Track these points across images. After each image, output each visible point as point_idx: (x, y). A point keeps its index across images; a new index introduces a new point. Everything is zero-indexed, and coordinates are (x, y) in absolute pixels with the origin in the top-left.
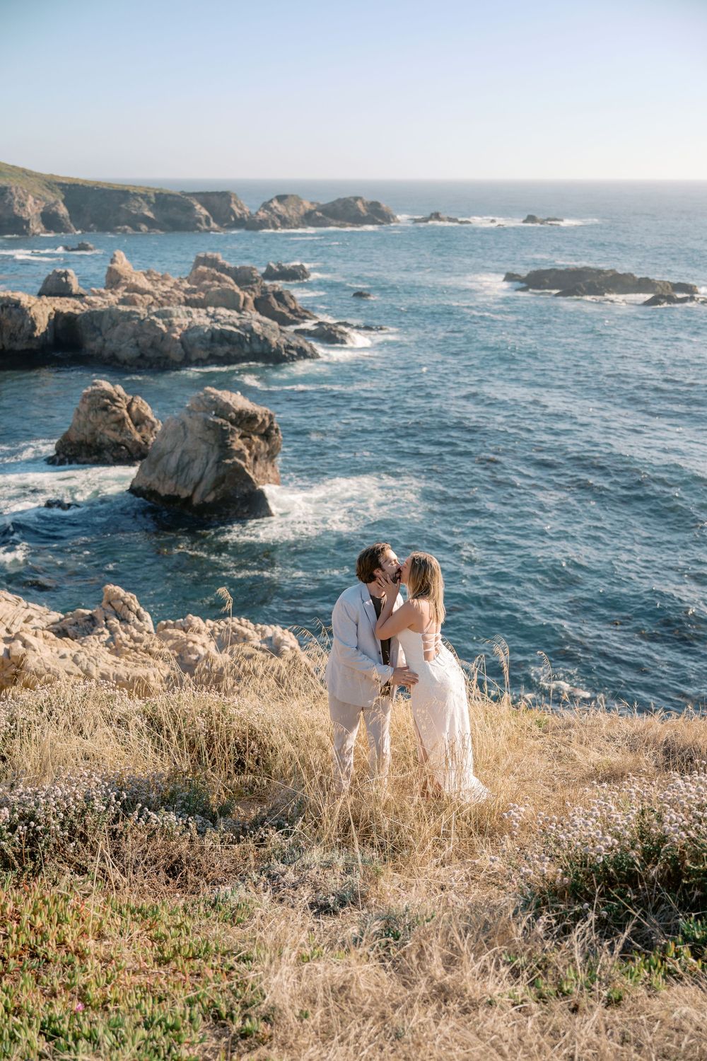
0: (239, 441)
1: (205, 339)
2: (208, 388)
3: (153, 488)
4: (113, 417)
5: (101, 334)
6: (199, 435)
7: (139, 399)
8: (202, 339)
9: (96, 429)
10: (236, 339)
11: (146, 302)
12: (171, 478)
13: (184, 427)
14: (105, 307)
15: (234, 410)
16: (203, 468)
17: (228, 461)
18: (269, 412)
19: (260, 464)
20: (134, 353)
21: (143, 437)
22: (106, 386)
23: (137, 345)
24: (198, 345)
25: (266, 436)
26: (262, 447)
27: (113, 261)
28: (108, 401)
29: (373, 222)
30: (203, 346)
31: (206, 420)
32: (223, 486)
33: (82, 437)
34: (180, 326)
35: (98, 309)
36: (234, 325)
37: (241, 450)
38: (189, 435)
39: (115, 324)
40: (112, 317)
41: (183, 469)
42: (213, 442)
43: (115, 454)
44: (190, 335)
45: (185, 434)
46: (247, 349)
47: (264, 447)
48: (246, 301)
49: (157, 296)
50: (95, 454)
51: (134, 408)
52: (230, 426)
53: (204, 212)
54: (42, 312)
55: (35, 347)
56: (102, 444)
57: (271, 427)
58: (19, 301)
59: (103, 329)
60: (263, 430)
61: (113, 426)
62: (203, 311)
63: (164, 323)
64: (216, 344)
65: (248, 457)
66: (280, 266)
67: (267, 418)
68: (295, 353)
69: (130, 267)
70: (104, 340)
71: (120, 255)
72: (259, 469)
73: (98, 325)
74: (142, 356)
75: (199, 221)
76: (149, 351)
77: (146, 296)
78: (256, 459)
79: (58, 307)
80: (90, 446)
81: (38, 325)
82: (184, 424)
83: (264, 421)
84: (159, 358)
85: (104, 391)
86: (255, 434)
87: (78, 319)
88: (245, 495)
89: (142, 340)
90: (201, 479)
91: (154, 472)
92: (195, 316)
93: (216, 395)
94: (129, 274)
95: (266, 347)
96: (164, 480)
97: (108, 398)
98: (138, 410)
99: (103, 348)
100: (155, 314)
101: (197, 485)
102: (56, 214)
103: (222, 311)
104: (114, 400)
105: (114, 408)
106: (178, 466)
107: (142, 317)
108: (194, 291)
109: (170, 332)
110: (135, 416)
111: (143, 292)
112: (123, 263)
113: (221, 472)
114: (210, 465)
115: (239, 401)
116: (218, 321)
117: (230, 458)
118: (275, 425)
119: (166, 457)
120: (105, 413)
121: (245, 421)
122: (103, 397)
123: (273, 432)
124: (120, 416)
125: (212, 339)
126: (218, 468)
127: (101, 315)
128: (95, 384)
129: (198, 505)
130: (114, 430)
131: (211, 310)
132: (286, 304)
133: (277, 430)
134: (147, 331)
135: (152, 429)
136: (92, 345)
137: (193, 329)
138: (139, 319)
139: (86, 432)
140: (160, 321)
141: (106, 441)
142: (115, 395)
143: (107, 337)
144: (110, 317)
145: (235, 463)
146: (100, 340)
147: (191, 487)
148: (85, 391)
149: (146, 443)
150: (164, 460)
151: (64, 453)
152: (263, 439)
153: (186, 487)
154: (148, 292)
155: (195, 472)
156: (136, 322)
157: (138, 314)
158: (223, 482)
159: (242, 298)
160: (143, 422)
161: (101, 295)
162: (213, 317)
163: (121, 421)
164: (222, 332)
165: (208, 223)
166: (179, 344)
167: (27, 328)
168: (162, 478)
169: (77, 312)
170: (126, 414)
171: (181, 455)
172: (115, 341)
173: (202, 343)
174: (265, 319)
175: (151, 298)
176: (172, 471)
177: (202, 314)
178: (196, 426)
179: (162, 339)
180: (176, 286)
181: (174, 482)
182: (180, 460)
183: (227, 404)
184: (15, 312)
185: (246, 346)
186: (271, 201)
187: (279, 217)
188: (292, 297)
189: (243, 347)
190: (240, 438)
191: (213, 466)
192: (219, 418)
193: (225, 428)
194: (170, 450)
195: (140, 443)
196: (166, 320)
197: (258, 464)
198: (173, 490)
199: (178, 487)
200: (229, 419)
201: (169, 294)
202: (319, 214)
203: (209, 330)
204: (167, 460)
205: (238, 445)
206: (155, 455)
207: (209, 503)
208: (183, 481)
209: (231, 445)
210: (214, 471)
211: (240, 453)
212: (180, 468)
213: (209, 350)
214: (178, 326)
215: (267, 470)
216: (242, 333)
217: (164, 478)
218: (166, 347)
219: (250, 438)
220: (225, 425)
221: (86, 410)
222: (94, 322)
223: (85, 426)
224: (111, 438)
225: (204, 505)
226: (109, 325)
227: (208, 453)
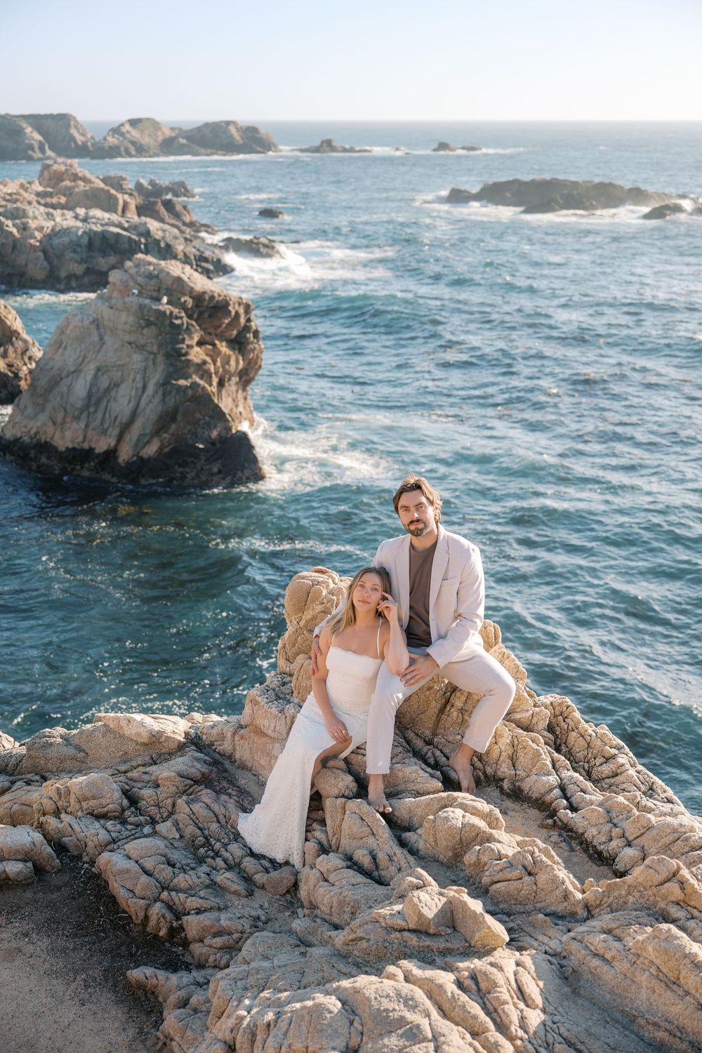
0: (197, 349)
1: (79, 245)
2: (140, 256)
3: (42, 439)
6: (127, 338)
8: (75, 246)
10: (126, 246)
12: (77, 418)
13: (98, 327)
15: (191, 292)
16: (135, 399)
17: (182, 382)
19: (227, 394)
21: (10, 366)
24: (69, 255)
25: (239, 344)
26: (233, 363)
29: (252, 151)
30: (76, 257)
31: (139, 308)
32: (174, 427)
34: (40, 229)
36: (120, 226)
37: (202, 363)
38: (108, 339)
41: (98, 402)
42: (155, 349)
44: (56, 241)
45: (101, 339)
47: (236, 363)
48: (126, 205)
52: (185, 319)
53: (37, 137)
57: (247, 328)
60: (235, 332)
62: (69, 214)
63: (14, 225)
64: (96, 254)
65: (213, 377)
66: (152, 183)
67: (241, 311)
68: (211, 267)
72: (229, 399)
75: (31, 147)
78: (222, 382)
82: (97, 323)
83: (237, 315)
84: (9, 275)
88: (214, 443)
90: (134, 416)
91: (43, 411)
92: (58, 219)
93: (156, 265)
96: (64, 422)
101: (126, 427)
103: (97, 213)
106: (90, 395)
109: (25, 238)
113: (171, 401)
114: (151, 389)
116: (93, 224)
117: (185, 376)
118: (254, 324)
119: (66, 381)
121: (208, 311)
123: (250, 336)
125: (90, 245)
126: (165, 394)
129: (128, 463)
131: (81, 212)
133: (256, 334)
135: (24, 353)
137: (58, 233)
140: (9, 223)
145: (195, 385)
147: (115, 431)
149: (16, 375)
150: (63, 388)
152: (233, 349)
153: (104, 432)
155: (122, 404)
158: (173, 419)
159: (121, 203)
160: (9, 341)
162: (86, 219)
164: (104, 236)
165: (42, 150)
166: (41, 254)
168: (59, 420)
171: (96, 377)
173: (75, 251)
174: (162, 225)
176: (79, 404)
177: (68, 217)
178: (123, 321)
179: (14, 248)
180: (24, 189)
181: (82, 425)
182: (93, 384)
186: (122, 125)
187: (133, 143)
188: (185, 208)
190: (200, 344)
191: (156, 392)
192: (164, 305)
193: (178, 322)
194: (72, 369)
195: (6, 375)
196: (18, 221)
197: (224, 392)
198: (80, 439)
199: (90, 434)
200: (183, 306)
201: (14, 197)
202: (183, 141)
203: (85, 233)
204: (69, 387)
205: (197, 354)
206: (43, 382)
207: (149, 459)
208: (98, 422)
209: (186, 354)
210: (157, 400)
211: (201, 368)
212: (93, 400)
213: (86, 262)
214: (36, 229)
215: (237, 406)
216: (134, 237)
217: (64, 419)
218: (21, 260)
219: (214, 345)
220: (177, 318)
225: (140, 465)
227: (146, 369)
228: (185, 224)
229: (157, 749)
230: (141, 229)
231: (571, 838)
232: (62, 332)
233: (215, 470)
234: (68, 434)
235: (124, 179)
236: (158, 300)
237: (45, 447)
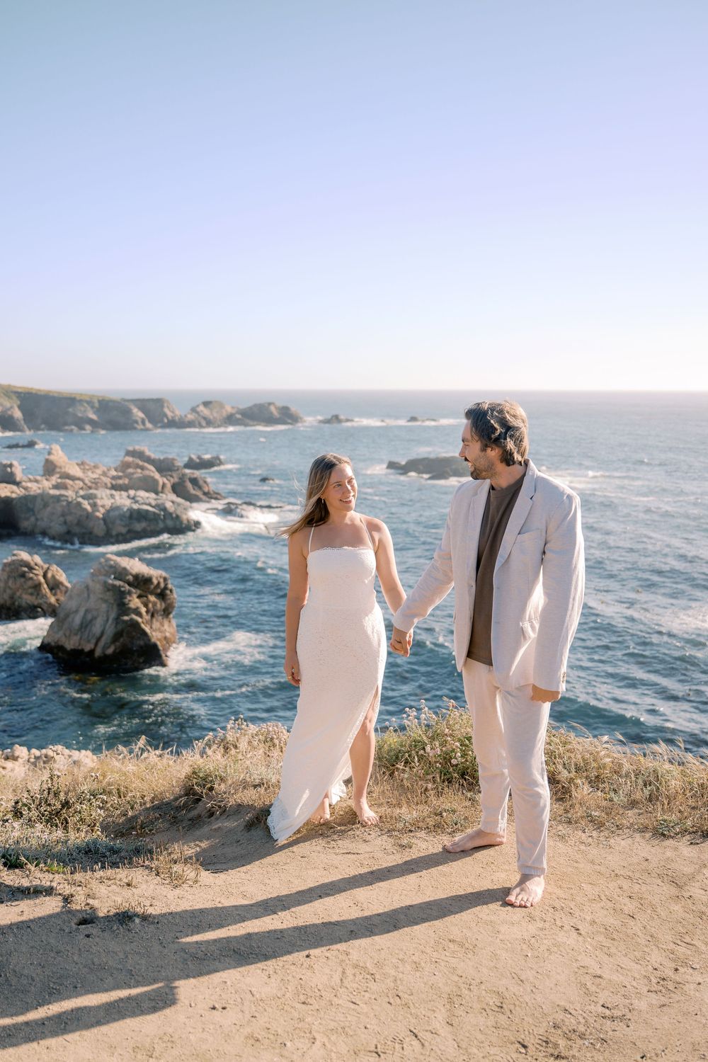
0: (136, 600)
1: (125, 517)
3: (60, 643)
4: (30, 583)
5: (34, 514)
6: (101, 596)
7: (54, 567)
8: (122, 517)
9: (14, 593)
10: (152, 517)
11: (77, 487)
12: (76, 634)
13: (88, 590)
14: (39, 491)
15: (131, 574)
16: (104, 626)
17: (126, 618)
18: (164, 574)
19: (157, 620)
20: (62, 529)
21: (57, 600)
22: (24, 556)
23: (65, 523)
24: (118, 522)
25: (162, 595)
26: (158, 605)
27: (50, 453)
28: (26, 569)
29: (285, 423)
30: (123, 523)
31: (105, 582)
32: (122, 640)
34: (103, 506)
35: (32, 493)
36: (150, 505)
37: (138, 608)
38: (92, 596)
39: (45, 505)
40: (45, 500)
41: (87, 626)
42: (112, 602)
43: (31, 615)
44: (112, 514)
45: (89, 595)
46: (161, 525)
47: (160, 605)
48: (164, 485)
49: (87, 482)
51: (49, 575)
52: (128, 587)
53: (141, 415)
56: (20, 606)
57: (166, 588)
59: (36, 510)
60: (159, 591)
61: (30, 591)
62: (124, 494)
63: (89, 504)
64: (134, 521)
65: (144, 614)
66: (199, 457)
67: (162, 580)
69: (65, 459)
70: (37, 519)
71: (56, 448)
72: (156, 624)
73: (31, 506)
74: (69, 532)
75: (136, 422)
76: (75, 527)
77: (77, 482)
78: (153, 616)
80: (9, 609)
82: (87, 587)
83: (159, 583)
84: (84, 534)
85: (22, 560)
86: (152, 593)
87: (15, 502)
88: (141, 647)
89: (69, 518)
90: (102, 634)
91: (62, 629)
92: (117, 498)
93: (115, 561)
94: (63, 464)
95: (178, 523)
96: (70, 636)
97: (26, 566)
98: (53, 576)
99: (35, 525)
100: (83, 497)
101: (98, 640)
102: (11, 417)
103: (142, 493)
104: (31, 568)
105: (31, 575)
106: (82, 623)
107: (70, 500)
108: (120, 478)
109: (93, 511)
110: (51, 582)
111: (73, 478)
112: (59, 456)
113: (120, 627)
114: (110, 622)
115: (136, 566)
116: (137, 502)
117: (127, 615)
118: (170, 586)
119: (72, 616)
120: (23, 580)
121: (142, 583)
122: (21, 566)
123: (168, 592)
124: (37, 582)
125: (131, 517)
126: (117, 623)
127: (35, 497)
128: (14, 555)
129: (100, 657)
130: (32, 594)
131: (132, 492)
132: (200, 488)
133: (171, 591)
134: (73, 511)
135: (66, 593)
136: (25, 524)
137: (114, 508)
138: (67, 501)
139: (6, 596)
140: (86, 502)
141: (24, 604)
142: (32, 564)
143: (39, 517)
144: (43, 500)
145: (132, 620)
146: (33, 519)
147: (94, 641)
148: (5, 561)
150: (70, 619)
152: (158, 598)
153: (89, 641)
154: (79, 479)
155: (97, 629)
156: (65, 503)
157: (67, 497)
158: (121, 636)
159: (161, 483)
160: (58, 587)
161: (37, 481)
162: (133, 498)
163: (37, 586)
164: (139, 511)
165: (143, 423)
166: (102, 522)
168: (67, 634)
169: (14, 496)
170: (42, 580)
171: (85, 614)
172: (45, 520)
173: (121, 520)
174: (179, 500)
175: (81, 484)
176: (77, 628)
177: (124, 497)
178: (98, 588)
179: (87, 517)
180: (104, 474)
181: (79, 637)
182: (84, 617)
183: (125, 569)
185: (160, 522)
186: (198, 406)
187: (205, 418)
188: (205, 482)
189: (158, 523)
190: (137, 598)
191: (113, 623)
192: (117, 581)
193: (123, 589)
194: (74, 609)
195: (55, 605)
196: (91, 501)
197: (154, 620)
198: (78, 645)
199: (82, 642)
200: (126, 581)
201: (97, 480)
202: (239, 416)
203: (130, 508)
204: (73, 619)
205: (135, 603)
207: (109, 655)
208: (86, 636)
209: (128, 604)
210: (113, 627)
211: (137, 611)
212: (84, 625)
213: (128, 526)
215: (163, 626)
216: (157, 511)
217: (70, 634)
218: (91, 524)
219: (147, 597)
220: (123, 587)
221: (6, 577)
222: (29, 504)
223: (5, 591)
224: (28, 602)
225: (105, 658)
226: (41, 507)
227: (108, 611)
230: (162, 507)
233: (141, 660)
234: (72, 642)
237: (61, 648)
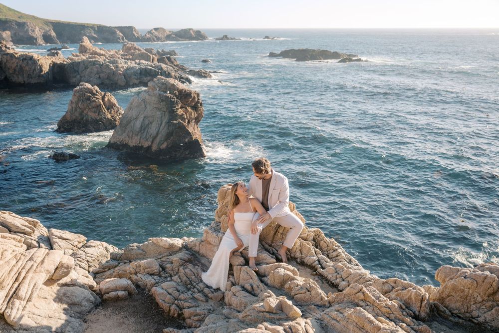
0: (180, 110)
1: (137, 73)
2: (159, 76)
3: (124, 142)
4: (93, 105)
5: (79, 74)
6: (155, 106)
7: (108, 94)
8: (135, 73)
9: (83, 112)
10: (154, 73)
12: (137, 135)
13: (144, 102)
14: (80, 61)
15: (178, 89)
16: (158, 128)
17: (175, 122)
18: (197, 91)
20: (98, 82)
21: (112, 116)
22: (88, 86)
23: (100, 78)
24: (133, 77)
25: (195, 108)
26: (193, 115)
27: (82, 42)
28: (90, 95)
30: (136, 77)
31: (159, 95)
32: (172, 138)
33: (74, 117)
34: (123, 67)
35: (76, 62)
36: (152, 66)
38: (148, 107)
39: (86, 68)
41: (145, 129)
42: (165, 110)
43: (95, 127)
44: (128, 72)
45: (145, 106)
47: (194, 115)
49: (107, 57)
50: (83, 127)
51: (106, 99)
52: (175, 99)
53: (121, 35)
54: (45, 63)
55: (42, 81)
56: (87, 121)
57: (198, 102)
58: (33, 57)
59: (80, 72)
60: (194, 104)
61: (94, 110)
62: (133, 62)
64: (143, 76)
65: (186, 120)
66: (163, 51)
67: (196, 96)
68: (184, 80)
69: (91, 45)
70: (81, 77)
71: (86, 39)
73: (77, 69)
74: (102, 83)
75: (119, 38)
76: (106, 81)
78: (189, 122)
79: (54, 60)
80: (80, 122)
81: (43, 69)
83: (194, 97)
84: (112, 84)
85: (87, 88)
86: (189, 106)
87: (66, 66)
88: (186, 143)
89: (102, 75)
90: (157, 134)
91: (125, 132)
92: (129, 64)
94: (91, 48)
96: (132, 136)
97: (90, 93)
98: (108, 100)
100: (109, 62)
101: (155, 138)
102: (50, 36)
103: (144, 62)
104: (94, 94)
105: (94, 99)
106: (141, 126)
107: (101, 63)
109: (117, 71)
110: (107, 104)
111: (100, 54)
112: (87, 43)
113: (171, 129)
114: (163, 124)
115: (180, 85)
116: (142, 66)
117: (177, 119)
118: (200, 101)
119: (133, 122)
120: (88, 102)
121: (184, 96)
122: (87, 92)
123: (199, 105)
124: (98, 104)
125: (141, 73)
126: (169, 126)
127: (79, 63)
128: (82, 85)
129: (156, 151)
130: (95, 112)
131: (137, 61)
132: (172, 63)
133: (201, 104)
134: (104, 71)
135: (117, 112)
136: (74, 80)
137: (128, 69)
139: (77, 114)
140: (112, 65)
141: (90, 119)
142: (94, 91)
143: (82, 75)
144: (84, 65)
145: (179, 123)
146: (78, 76)
147: (151, 140)
148: (76, 88)
149: (115, 120)
150: (132, 124)
151: (63, 127)
152: (193, 110)
153: (147, 140)
154: (102, 55)
155: (153, 130)
156: (98, 66)
157: (99, 62)
158: (172, 135)
159: (152, 58)
160: (112, 107)
161: (77, 56)
162: (139, 64)
163: (98, 107)
164: (146, 70)
165: (123, 39)
166: (123, 76)
167: (37, 71)
168: (130, 136)
169: (65, 63)
170: (102, 103)
171: (143, 120)
172: (86, 77)
173: (136, 76)
174: (166, 66)
175: (104, 58)
176: (138, 130)
178: (153, 100)
179: (113, 74)
180: (116, 53)
181: (139, 137)
182: (143, 123)
183: (173, 85)
184: (30, 62)
186: (152, 30)
187: (156, 37)
190: (181, 108)
191: (165, 125)
192: (168, 94)
193: (173, 100)
194: (135, 117)
195: (111, 120)
196: (115, 65)
197: (190, 125)
198: (138, 143)
199: (142, 140)
200: (175, 94)
201: (113, 56)
202: (173, 36)
203: (139, 68)
204: (134, 124)
205: (180, 112)
206: (125, 122)
207: (163, 149)
208: (144, 136)
209: (176, 111)
210: (166, 128)
211: (182, 117)
212: (143, 128)
213: (139, 79)
214: (121, 67)
215: (194, 130)
216: (156, 70)
217: (132, 135)
218: (116, 78)
219: (186, 108)
220: (173, 99)
221: (76, 100)
222: (75, 68)
223: (76, 110)
224: (93, 117)
225: (160, 152)
226: (84, 69)
227: (162, 117)
228: (175, 65)
229: (172, 250)
230: (159, 67)
231: (323, 279)
232: (131, 104)
233: (187, 153)
234: (134, 141)
235: (153, 49)
236: (166, 92)
237: (125, 146)
